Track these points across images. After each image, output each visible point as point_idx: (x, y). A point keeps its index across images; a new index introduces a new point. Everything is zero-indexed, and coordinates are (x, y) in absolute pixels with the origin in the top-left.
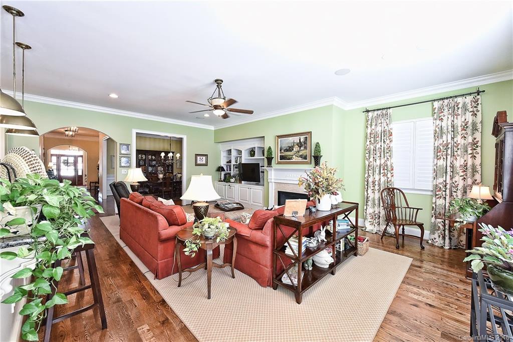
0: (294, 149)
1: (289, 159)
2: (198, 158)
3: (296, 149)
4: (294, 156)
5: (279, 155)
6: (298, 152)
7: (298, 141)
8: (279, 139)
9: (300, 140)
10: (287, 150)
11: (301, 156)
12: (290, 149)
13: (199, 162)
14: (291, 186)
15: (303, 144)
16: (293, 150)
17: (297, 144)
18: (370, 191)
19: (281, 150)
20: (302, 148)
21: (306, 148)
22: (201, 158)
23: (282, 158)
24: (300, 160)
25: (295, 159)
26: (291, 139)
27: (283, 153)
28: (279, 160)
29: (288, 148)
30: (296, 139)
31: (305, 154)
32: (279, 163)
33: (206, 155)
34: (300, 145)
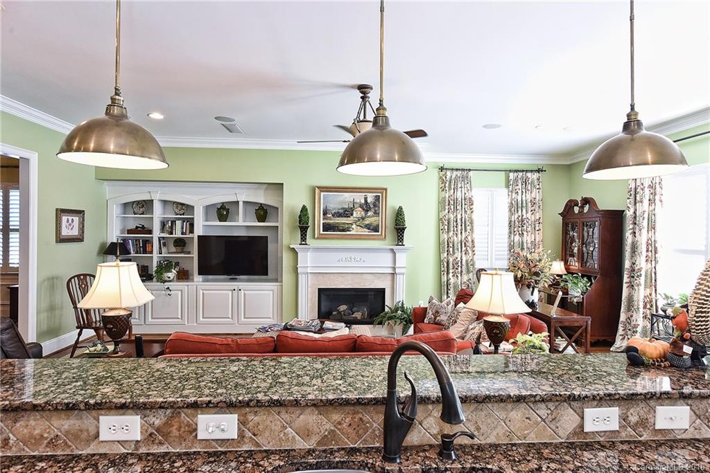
0: (354, 212)
1: (343, 230)
2: (64, 219)
3: (358, 213)
4: (354, 226)
5: (322, 222)
6: (363, 219)
7: (363, 201)
8: (322, 194)
9: (366, 199)
10: (339, 215)
11: (368, 227)
12: (347, 213)
13: (65, 232)
14: (349, 277)
15: (372, 206)
16: (352, 215)
17: (361, 206)
19: (325, 214)
20: (370, 213)
21: (376, 213)
23: (327, 227)
24: (366, 232)
25: (355, 230)
26: (348, 197)
27: (330, 219)
28: (322, 232)
29: (341, 211)
30: (359, 198)
31: (375, 224)
32: (321, 237)
34: (366, 207)
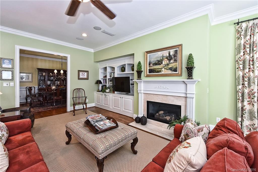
0: (163, 62)
1: (158, 72)
3: (165, 62)
4: (163, 69)
5: (148, 68)
6: (168, 65)
7: (168, 55)
8: (148, 55)
9: (169, 53)
10: (155, 64)
11: (171, 69)
12: (159, 62)
14: (160, 97)
15: (173, 57)
16: (162, 63)
17: (167, 58)
18: (246, 103)
19: (149, 65)
20: (172, 61)
21: (176, 61)
22: (83, 73)
23: (151, 71)
24: (170, 72)
25: (164, 71)
26: (160, 54)
27: (152, 66)
28: (148, 73)
29: (157, 62)
30: (166, 53)
31: (175, 67)
32: (148, 76)
33: (87, 72)
34: (169, 58)
